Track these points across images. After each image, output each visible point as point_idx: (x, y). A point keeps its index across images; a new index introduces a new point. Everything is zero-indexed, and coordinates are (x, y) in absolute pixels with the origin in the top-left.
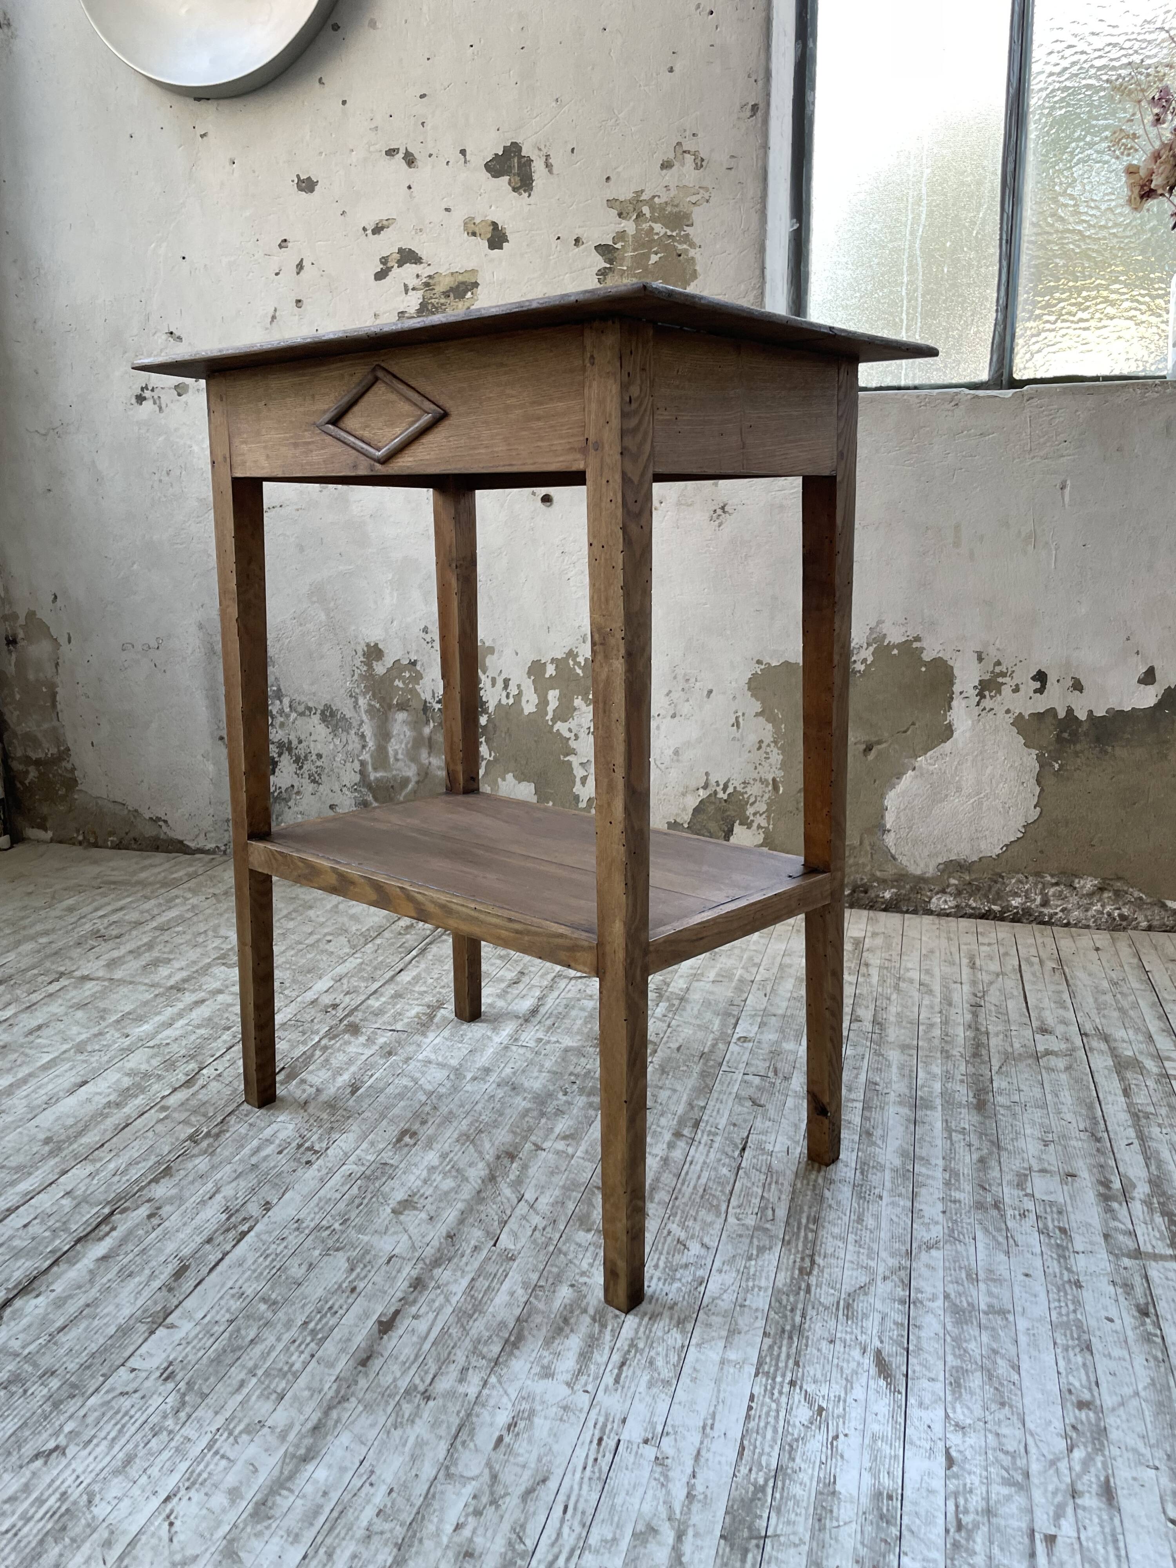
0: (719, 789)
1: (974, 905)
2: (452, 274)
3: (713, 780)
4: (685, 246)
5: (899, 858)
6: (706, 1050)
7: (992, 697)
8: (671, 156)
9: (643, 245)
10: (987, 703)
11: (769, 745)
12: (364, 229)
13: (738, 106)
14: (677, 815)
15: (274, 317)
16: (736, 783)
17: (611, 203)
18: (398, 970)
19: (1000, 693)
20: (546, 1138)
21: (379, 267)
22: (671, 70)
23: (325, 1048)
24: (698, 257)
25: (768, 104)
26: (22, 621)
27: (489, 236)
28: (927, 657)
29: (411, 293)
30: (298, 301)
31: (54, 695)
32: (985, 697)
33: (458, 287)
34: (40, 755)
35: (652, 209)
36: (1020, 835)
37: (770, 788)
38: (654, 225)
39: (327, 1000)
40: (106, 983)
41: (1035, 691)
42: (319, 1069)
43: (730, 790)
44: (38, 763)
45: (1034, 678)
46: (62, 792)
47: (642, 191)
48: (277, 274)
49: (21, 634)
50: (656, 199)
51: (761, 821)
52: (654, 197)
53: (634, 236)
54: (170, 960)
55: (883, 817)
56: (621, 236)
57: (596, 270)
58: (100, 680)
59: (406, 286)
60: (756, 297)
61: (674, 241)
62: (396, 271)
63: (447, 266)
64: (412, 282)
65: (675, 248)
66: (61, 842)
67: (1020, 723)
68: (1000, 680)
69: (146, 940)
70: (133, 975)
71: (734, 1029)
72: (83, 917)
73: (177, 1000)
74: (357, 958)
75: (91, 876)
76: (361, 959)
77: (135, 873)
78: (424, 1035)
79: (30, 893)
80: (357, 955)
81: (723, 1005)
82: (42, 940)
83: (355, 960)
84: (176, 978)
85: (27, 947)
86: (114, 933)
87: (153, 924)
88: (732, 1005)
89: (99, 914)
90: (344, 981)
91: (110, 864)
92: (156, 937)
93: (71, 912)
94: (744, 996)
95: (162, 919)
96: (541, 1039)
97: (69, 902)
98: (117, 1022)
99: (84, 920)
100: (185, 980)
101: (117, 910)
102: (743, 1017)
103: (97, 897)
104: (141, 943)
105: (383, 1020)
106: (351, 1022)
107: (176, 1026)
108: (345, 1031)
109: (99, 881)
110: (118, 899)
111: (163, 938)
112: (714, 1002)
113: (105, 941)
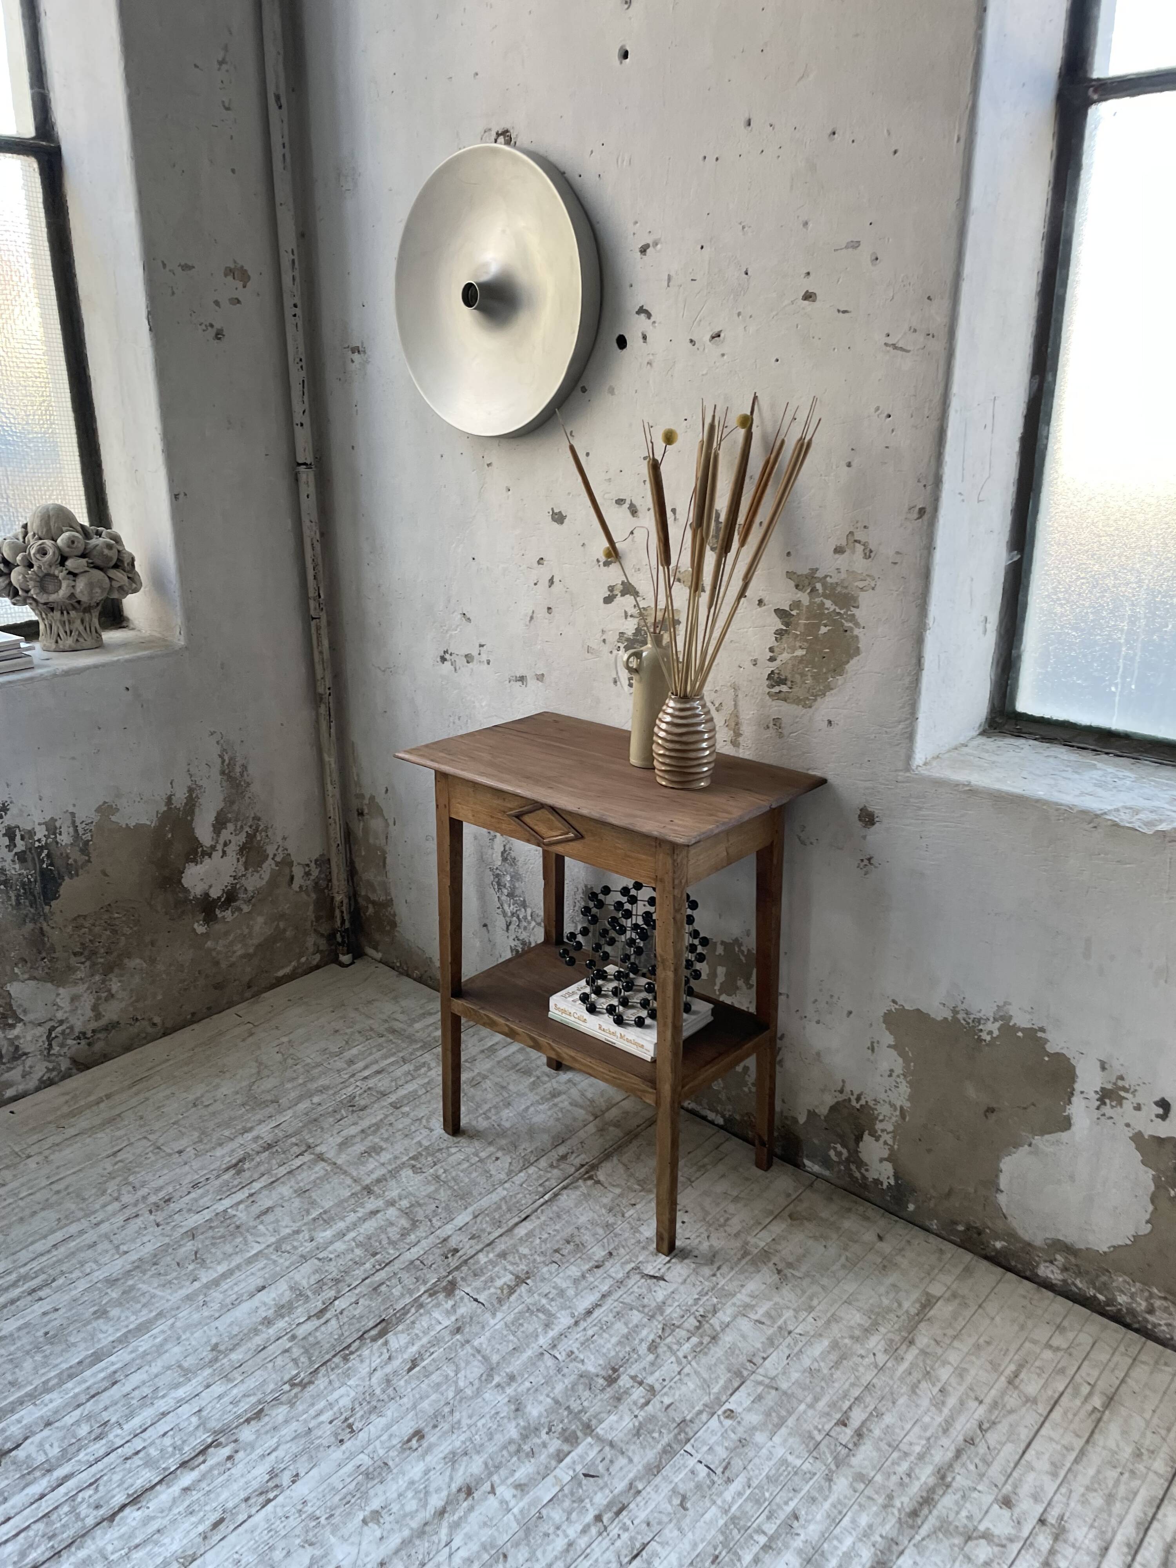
0: (853, 1098)
1: (1080, 1285)
3: (848, 1089)
4: (850, 625)
5: (1010, 1219)
6: (688, 1418)
7: (1112, 1107)
8: (844, 543)
9: (815, 616)
10: (1107, 1110)
11: (898, 1076)
12: (598, 561)
13: (906, 507)
14: (817, 1107)
15: (532, 618)
16: (868, 1098)
17: (790, 575)
18: (523, 1216)
19: (1120, 1104)
20: (503, 1482)
21: (607, 594)
22: (849, 465)
23: (421, 1306)
24: (861, 636)
25: (936, 510)
26: (366, 801)
28: (1051, 1048)
29: (629, 619)
31: (385, 858)
32: (1105, 1104)
34: (376, 899)
35: (824, 585)
36: (1129, 1243)
37: (898, 1113)
38: (825, 601)
39: (453, 1243)
40: (329, 1168)
41: (1158, 1116)
42: (403, 1332)
43: (863, 1102)
44: (374, 903)
45: (1157, 1104)
46: (388, 928)
47: (817, 569)
48: (535, 584)
49: (366, 811)
50: (828, 579)
51: (887, 1138)
52: (826, 576)
53: (807, 607)
54: (382, 1149)
55: (997, 1176)
56: (796, 604)
57: (774, 629)
58: (412, 857)
59: (626, 612)
60: (911, 682)
61: (842, 618)
62: (619, 599)
64: (631, 611)
65: (843, 625)
66: (386, 964)
67: (1138, 1139)
68: (1122, 1094)
69: (379, 1118)
70: (350, 1163)
71: (731, 1395)
72: (353, 1075)
73: (362, 1205)
74: (504, 1189)
75: (384, 1017)
76: (505, 1192)
77: (414, 1021)
78: (494, 1315)
79: (336, 1031)
80: (507, 1185)
81: (743, 1359)
82: (316, 1099)
83: (501, 1192)
84: (374, 1176)
85: (303, 1106)
86: (363, 1103)
87: (393, 1098)
88: (750, 1361)
89: (366, 1073)
90: (480, 1218)
91: (404, 1003)
92: (386, 1116)
93: (349, 1066)
94: (769, 1352)
95: (401, 1092)
96: (572, 1352)
97: (354, 1051)
98: (314, 1220)
99: (352, 1080)
100: (378, 1181)
101: (378, 1072)
102: (748, 1383)
103: (374, 1050)
104: (374, 1121)
105: (478, 1283)
106: (454, 1278)
107: (346, 1238)
108: (445, 1289)
109: (386, 1025)
110: (385, 1057)
111: (392, 1119)
112: (737, 1352)
113: (353, 1111)
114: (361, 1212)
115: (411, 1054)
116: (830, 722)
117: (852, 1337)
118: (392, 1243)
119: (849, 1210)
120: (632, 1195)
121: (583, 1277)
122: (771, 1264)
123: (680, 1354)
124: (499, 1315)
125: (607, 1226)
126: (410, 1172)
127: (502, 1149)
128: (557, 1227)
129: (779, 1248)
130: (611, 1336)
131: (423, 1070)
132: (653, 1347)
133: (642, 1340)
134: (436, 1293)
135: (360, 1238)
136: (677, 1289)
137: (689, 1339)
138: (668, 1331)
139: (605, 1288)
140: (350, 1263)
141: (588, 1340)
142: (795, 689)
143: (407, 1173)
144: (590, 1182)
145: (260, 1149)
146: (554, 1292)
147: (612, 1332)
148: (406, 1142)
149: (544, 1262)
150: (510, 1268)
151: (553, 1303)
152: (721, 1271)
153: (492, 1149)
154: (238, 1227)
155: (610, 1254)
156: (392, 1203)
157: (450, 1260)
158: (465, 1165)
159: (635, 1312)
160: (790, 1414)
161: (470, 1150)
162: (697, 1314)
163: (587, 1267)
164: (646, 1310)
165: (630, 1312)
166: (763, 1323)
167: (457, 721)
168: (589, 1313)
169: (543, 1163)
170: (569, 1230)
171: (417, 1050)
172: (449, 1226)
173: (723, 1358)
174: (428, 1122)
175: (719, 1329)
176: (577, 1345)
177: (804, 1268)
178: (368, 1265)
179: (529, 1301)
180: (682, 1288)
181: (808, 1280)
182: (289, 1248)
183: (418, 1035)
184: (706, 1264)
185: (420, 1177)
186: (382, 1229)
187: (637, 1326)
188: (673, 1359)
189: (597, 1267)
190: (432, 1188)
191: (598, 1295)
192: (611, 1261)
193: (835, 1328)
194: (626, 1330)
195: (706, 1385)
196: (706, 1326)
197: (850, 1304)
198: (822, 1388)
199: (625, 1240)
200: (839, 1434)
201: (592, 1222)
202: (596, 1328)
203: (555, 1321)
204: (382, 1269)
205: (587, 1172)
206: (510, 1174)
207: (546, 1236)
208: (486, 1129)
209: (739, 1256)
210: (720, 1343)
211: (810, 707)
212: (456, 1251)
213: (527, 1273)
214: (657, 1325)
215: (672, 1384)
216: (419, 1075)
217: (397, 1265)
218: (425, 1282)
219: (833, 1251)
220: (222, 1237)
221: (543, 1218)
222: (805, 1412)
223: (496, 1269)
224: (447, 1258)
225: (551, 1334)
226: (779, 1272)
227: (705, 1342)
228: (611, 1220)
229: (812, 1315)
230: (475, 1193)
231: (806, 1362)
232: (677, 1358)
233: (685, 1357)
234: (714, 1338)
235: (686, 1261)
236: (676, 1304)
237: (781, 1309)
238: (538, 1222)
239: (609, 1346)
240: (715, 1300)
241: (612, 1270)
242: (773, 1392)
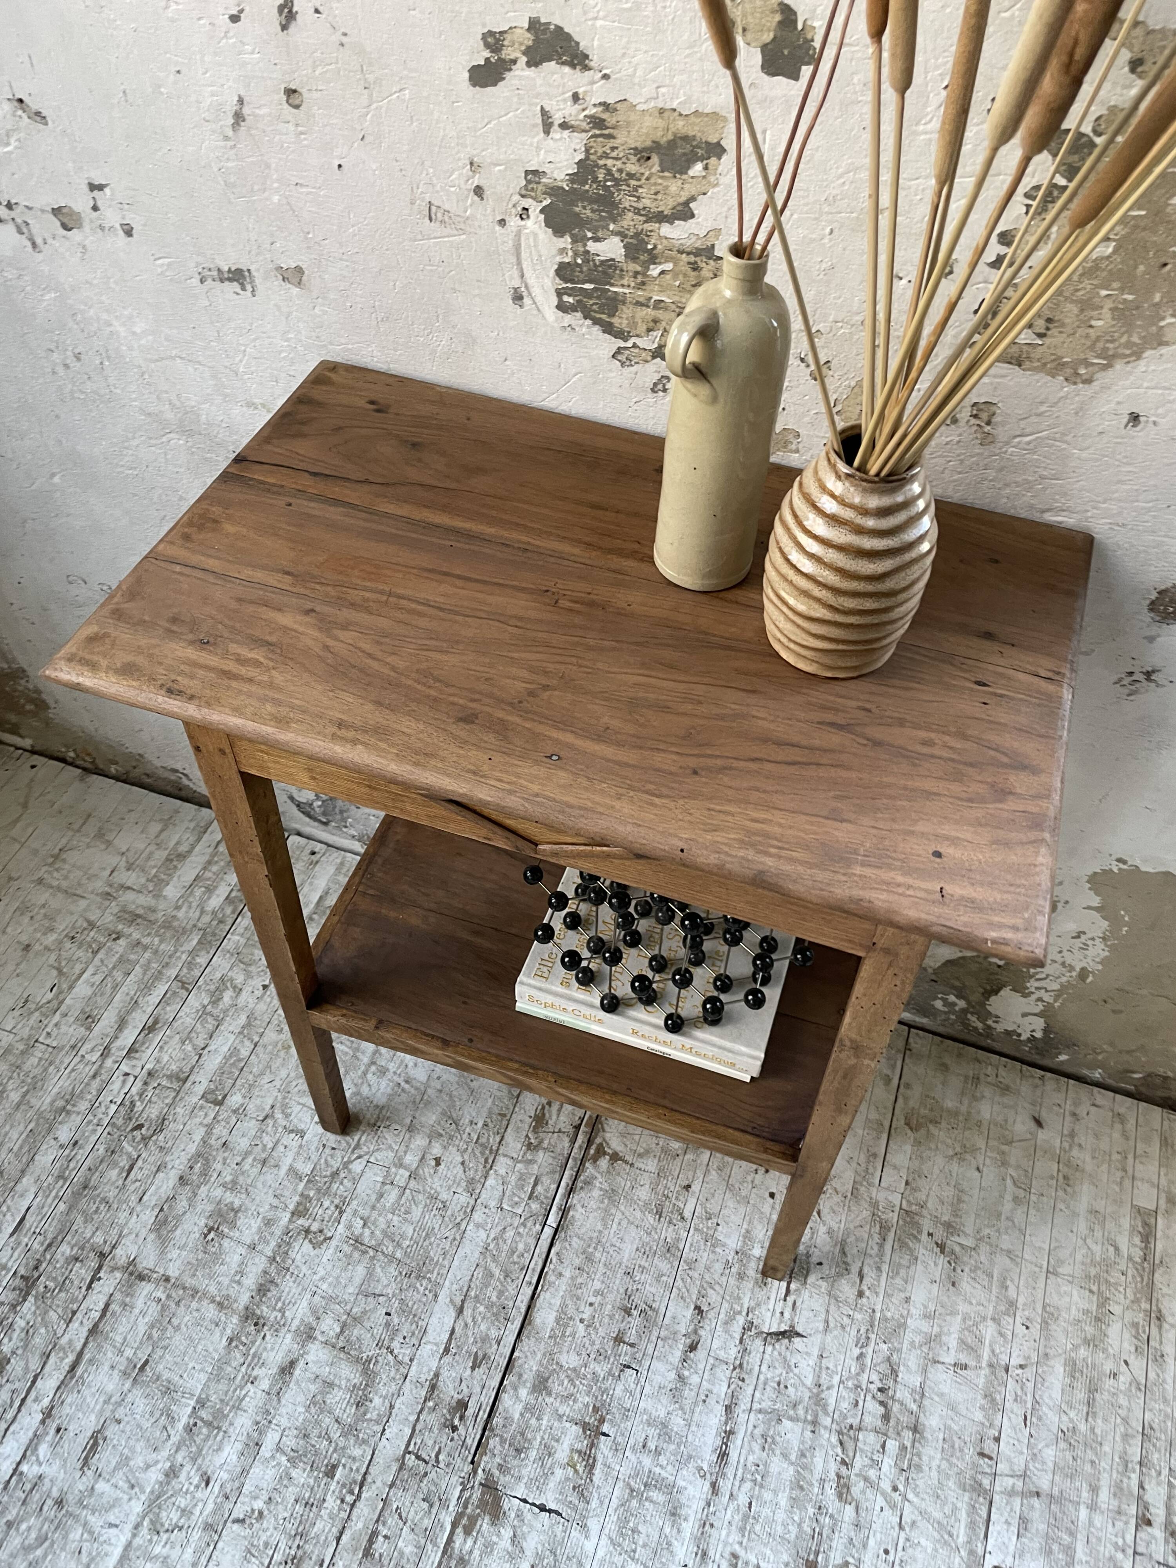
2: (662, 111)
11: (1092, 939)
15: (239, 117)
21: (481, 56)
27: (768, 37)
29: (556, 133)
30: (291, 92)
33: (672, 144)
37: (1075, 973)
40: (161, 1293)
46: (30, 708)
48: (235, 19)
51: (1046, 996)
54: (235, 1211)
59: (545, 114)
62: (521, 73)
63: (648, 91)
64: (562, 110)
66: (48, 755)
69: (198, 1137)
70: (194, 1267)
71: (986, 1536)
72: (106, 1053)
73: (257, 1360)
74: (478, 1226)
75: (100, 885)
76: (482, 1234)
77: (159, 883)
78: (584, 1526)
79: (27, 947)
80: (478, 1216)
81: (970, 1453)
82: (64, 1134)
83: (476, 1237)
84: (250, 1281)
85: (46, 1157)
86: (154, 1112)
87: (201, 1082)
88: (982, 1455)
89: (128, 1037)
90: (468, 1312)
91: (122, 842)
92: (210, 1128)
93: (90, 1029)
94: (997, 1423)
95: (212, 1062)
96: (735, 1556)
97: (82, 989)
98: (189, 1429)
99: (109, 1062)
100: (262, 1290)
101: (150, 1029)
102: (996, 1498)
103: (118, 975)
104: (192, 1149)
105: (529, 1469)
106: (488, 1473)
107: (266, 1450)
108: (482, 1504)
109: (114, 907)
110: (146, 988)
111: (220, 1130)
112: (958, 1443)
113: (145, 1139)
114: (265, 1377)
115: (190, 965)
116: (1135, 418)
117: (1087, 1342)
118: (350, 1431)
119: (976, 1080)
120: (675, 1168)
121: (681, 1377)
122: (924, 1237)
123: (886, 1486)
124: (594, 1525)
125: (670, 1249)
126: (307, 1247)
127: (434, 1135)
128: (597, 1285)
129: (921, 1196)
130: (775, 1492)
131: (228, 996)
132: (843, 1490)
133: (822, 1481)
134: (473, 1520)
135: (290, 1442)
136: (822, 1349)
137: (883, 1446)
138: (850, 1445)
139: (722, 1389)
140: (299, 1508)
141: (746, 1518)
142: (1055, 338)
143: (302, 1250)
144: (604, 1162)
145: (12, 1296)
146: (652, 1432)
147: (771, 1482)
148: (269, 1177)
149: (610, 1373)
150: (564, 1409)
151: (662, 1460)
152: (867, 1281)
153: (420, 1141)
154: (60, 1503)
155: (697, 1308)
156: (307, 1334)
157: (462, 1430)
158: (392, 1195)
159: (787, 1423)
160: (1072, 1534)
161: (385, 1156)
162: (873, 1387)
163: (678, 1354)
164: (801, 1412)
165: (780, 1428)
166: (966, 1367)
167: (73, 363)
168: (723, 1455)
169: (514, 1144)
170: (618, 1283)
171: (193, 953)
172: (426, 1350)
173: (944, 1465)
174: (287, 1116)
175: (914, 1407)
176: (735, 1537)
177: (969, 1224)
178: (332, 1503)
179: (625, 1471)
180: (829, 1338)
181: (984, 1249)
182: (175, 1516)
183: (181, 914)
184: (840, 1275)
185: (328, 1252)
186: (317, 1403)
187: (803, 1455)
188: (880, 1501)
189: (693, 1347)
190: (360, 1271)
191: (720, 1410)
192: (708, 1325)
193: (1057, 1330)
194: (791, 1470)
195: (945, 1531)
196: (896, 1408)
197: (1056, 1274)
198: (1092, 1462)
199: (708, 1268)
200: (1148, 1544)
201: (643, 1251)
202: (748, 1485)
203: (683, 1500)
204: (359, 1496)
205: (590, 1142)
206: (472, 1187)
207: (587, 1313)
208: (391, 1097)
209: (876, 1237)
210: (927, 1434)
211: (1088, 381)
212: (462, 1405)
213: (596, 1409)
214: (828, 1438)
215: (900, 1553)
216: (225, 1011)
217: (380, 1476)
218: (444, 1503)
219: (991, 1173)
220: (42, 1540)
221: (567, 1274)
222: (1091, 1522)
223: (544, 1422)
224: (454, 1429)
225: (689, 1528)
226: (942, 1247)
227: (908, 1444)
228: (669, 1234)
229: (1019, 1320)
230: (435, 1254)
231: (1052, 1419)
232: (884, 1494)
233: (895, 1489)
234: (915, 1429)
235: (811, 1279)
236: (836, 1379)
237: (976, 1325)
238: (562, 1285)
239: (781, 1516)
240: (884, 1347)
241: (716, 1344)
242: (1035, 1502)
